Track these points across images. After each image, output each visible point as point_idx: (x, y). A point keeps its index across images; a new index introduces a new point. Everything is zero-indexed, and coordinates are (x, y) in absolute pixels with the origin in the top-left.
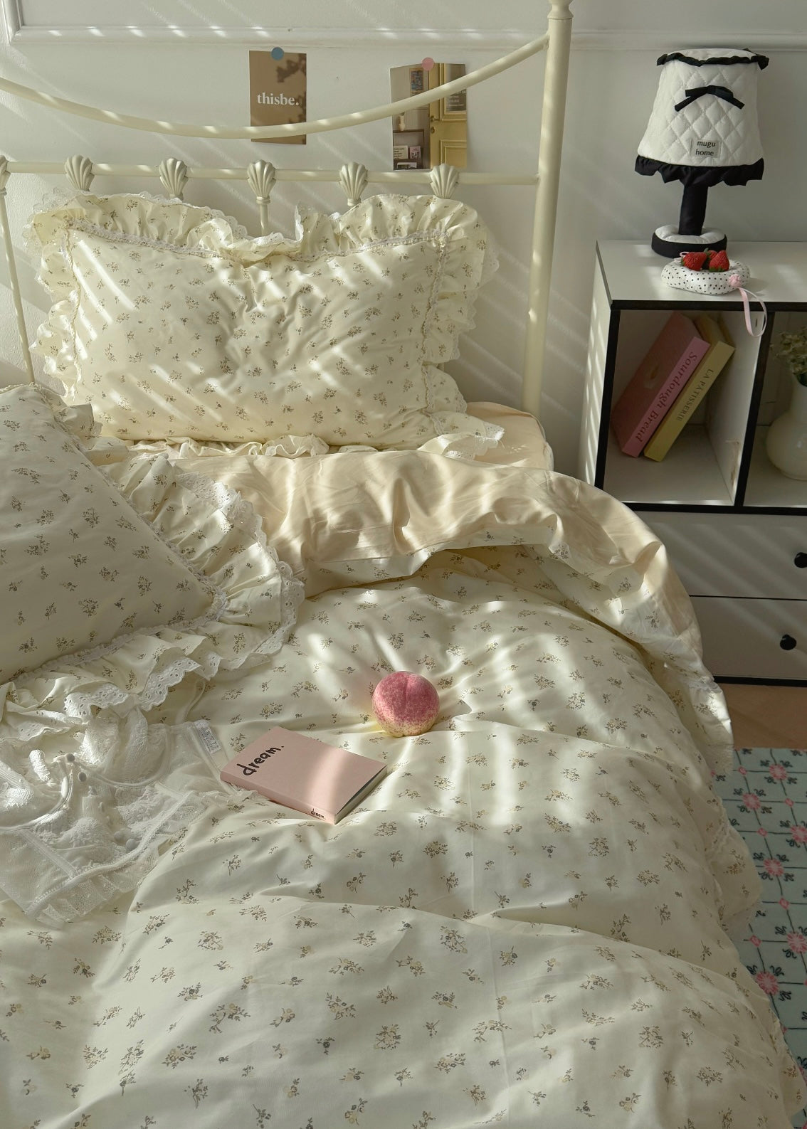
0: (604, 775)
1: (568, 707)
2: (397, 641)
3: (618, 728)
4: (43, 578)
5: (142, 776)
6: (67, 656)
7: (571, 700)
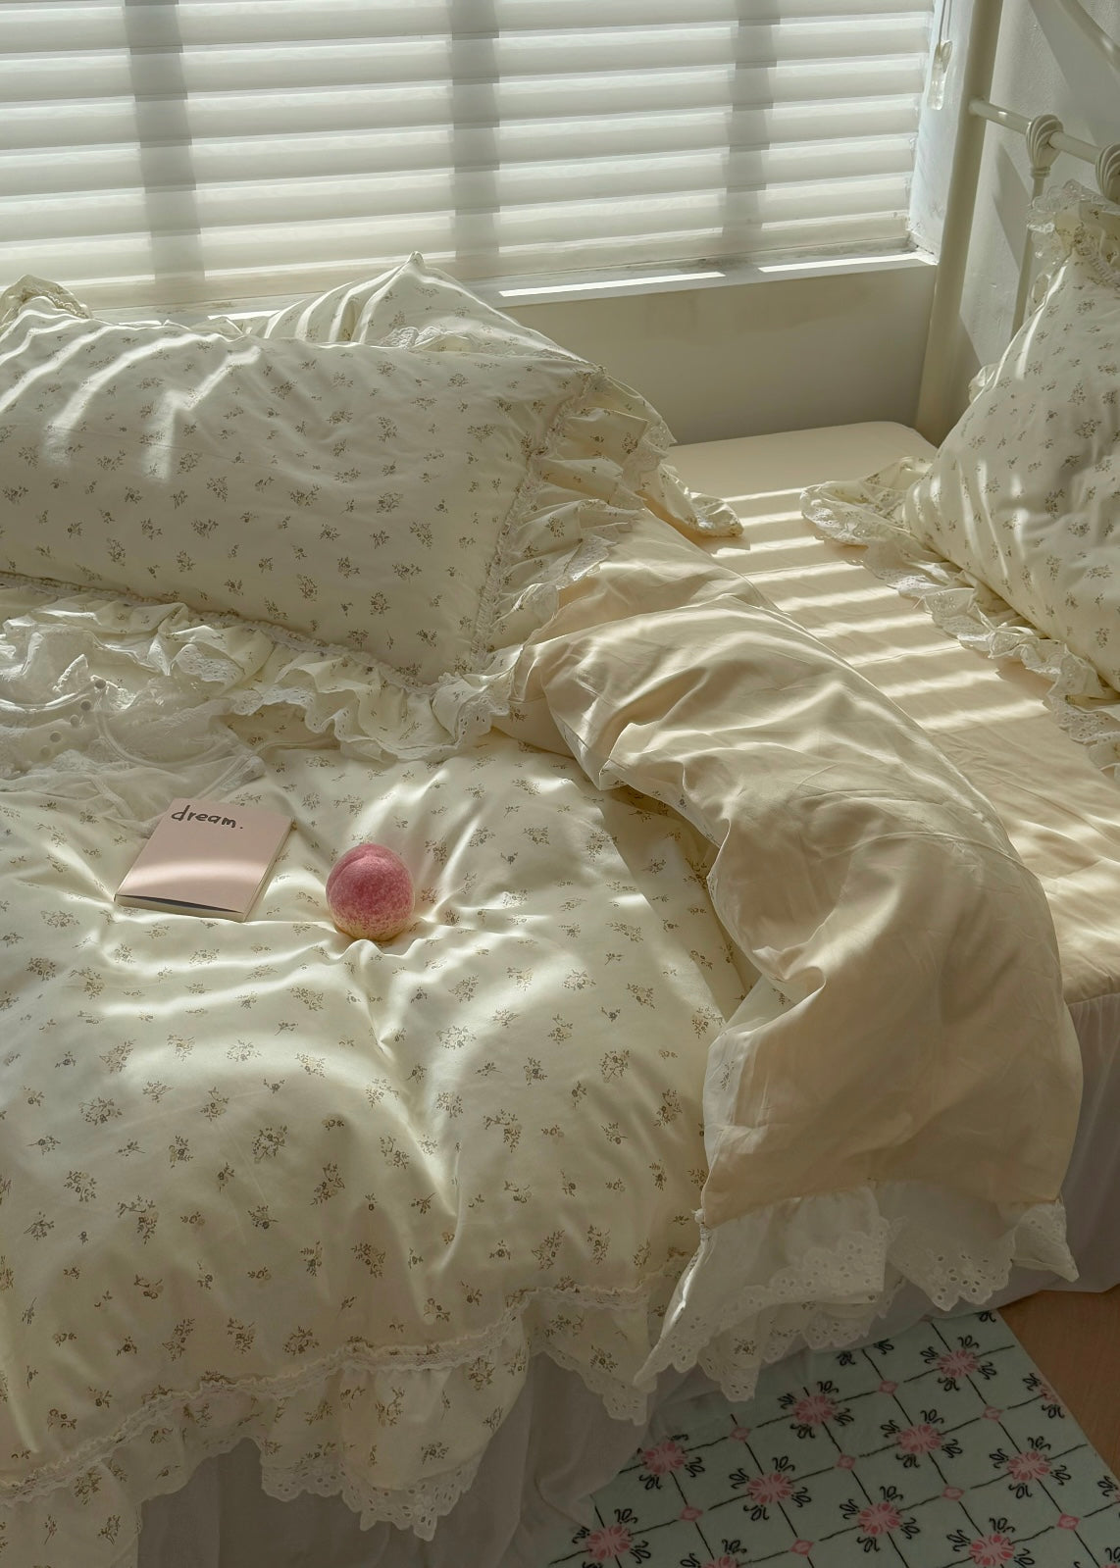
0: (268, 1090)
1: (439, 1033)
2: (481, 838)
3: (447, 1108)
4: (280, 527)
5: (143, 753)
6: (280, 628)
7: (453, 1031)
